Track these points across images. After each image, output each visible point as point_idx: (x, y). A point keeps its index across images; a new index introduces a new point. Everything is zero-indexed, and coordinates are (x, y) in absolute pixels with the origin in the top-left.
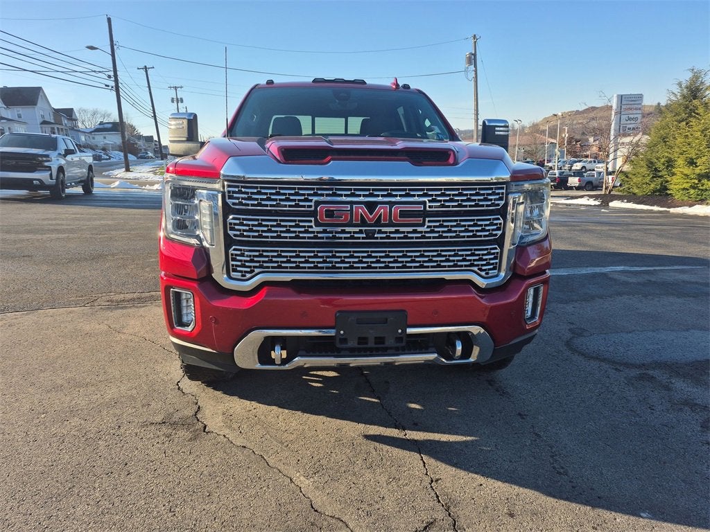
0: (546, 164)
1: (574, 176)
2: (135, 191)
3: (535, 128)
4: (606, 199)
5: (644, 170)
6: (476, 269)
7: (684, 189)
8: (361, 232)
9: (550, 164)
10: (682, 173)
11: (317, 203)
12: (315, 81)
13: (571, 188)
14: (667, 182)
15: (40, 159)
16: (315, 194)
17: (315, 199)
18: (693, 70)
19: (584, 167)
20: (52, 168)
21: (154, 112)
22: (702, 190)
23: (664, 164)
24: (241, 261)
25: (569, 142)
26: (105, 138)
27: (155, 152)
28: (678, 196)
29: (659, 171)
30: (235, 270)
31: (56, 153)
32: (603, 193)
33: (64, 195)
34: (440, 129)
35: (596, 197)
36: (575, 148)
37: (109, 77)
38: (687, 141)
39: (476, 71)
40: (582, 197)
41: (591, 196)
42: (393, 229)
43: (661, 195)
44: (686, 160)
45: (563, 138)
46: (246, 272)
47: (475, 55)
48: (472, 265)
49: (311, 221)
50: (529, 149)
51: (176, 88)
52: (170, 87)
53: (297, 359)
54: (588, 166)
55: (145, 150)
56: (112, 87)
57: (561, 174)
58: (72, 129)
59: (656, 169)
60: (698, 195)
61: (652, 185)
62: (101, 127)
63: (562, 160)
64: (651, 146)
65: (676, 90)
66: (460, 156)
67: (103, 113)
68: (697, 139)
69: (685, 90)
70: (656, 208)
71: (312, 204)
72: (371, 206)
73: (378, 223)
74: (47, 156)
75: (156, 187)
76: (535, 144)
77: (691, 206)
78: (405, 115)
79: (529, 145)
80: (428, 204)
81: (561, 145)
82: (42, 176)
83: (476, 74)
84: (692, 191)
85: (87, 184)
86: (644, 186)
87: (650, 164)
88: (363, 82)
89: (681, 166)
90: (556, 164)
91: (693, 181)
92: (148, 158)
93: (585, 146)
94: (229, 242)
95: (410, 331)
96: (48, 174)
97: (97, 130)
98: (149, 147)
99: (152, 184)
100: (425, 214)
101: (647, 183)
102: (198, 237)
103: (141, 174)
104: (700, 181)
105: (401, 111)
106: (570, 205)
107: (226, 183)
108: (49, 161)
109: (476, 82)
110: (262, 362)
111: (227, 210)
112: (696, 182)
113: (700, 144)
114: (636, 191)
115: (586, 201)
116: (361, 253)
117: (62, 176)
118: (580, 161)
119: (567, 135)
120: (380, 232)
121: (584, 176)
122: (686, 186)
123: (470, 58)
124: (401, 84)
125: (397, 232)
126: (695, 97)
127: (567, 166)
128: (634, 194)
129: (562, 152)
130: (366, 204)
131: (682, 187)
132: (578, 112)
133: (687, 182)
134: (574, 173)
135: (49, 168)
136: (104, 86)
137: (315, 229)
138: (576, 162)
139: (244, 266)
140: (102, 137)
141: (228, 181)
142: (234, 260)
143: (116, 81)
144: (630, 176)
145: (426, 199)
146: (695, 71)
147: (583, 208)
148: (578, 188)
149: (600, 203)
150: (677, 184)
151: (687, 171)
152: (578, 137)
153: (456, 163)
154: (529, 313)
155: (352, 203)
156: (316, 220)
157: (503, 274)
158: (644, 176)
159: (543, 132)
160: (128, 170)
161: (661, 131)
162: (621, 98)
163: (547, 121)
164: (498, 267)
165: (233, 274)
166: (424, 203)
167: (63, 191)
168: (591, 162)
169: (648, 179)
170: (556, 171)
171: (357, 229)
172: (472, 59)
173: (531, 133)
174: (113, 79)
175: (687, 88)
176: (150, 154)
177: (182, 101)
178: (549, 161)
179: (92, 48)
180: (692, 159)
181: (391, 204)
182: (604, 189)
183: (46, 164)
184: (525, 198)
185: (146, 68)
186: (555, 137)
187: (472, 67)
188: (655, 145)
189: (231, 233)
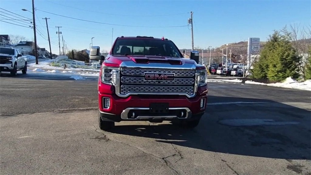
0: (223, 65)
1: (234, 70)
2: (44, 73)
3: (218, 50)
4: (244, 80)
5: (258, 69)
6: (187, 92)
7: (272, 76)
8: (157, 82)
9: (224, 65)
10: (271, 70)
11: (146, 74)
12: (137, 37)
13: (232, 76)
14: (267, 73)
15: (7, 58)
16: (145, 71)
17: (145, 73)
18: (275, 31)
19: (238, 67)
20: (13, 62)
21: (49, 38)
22: (279, 77)
23: (265, 66)
24: (124, 89)
25: (232, 56)
26: (22, 48)
27: (46, 56)
28: (271, 79)
29: (264, 69)
30: (122, 92)
31: (14, 56)
32: (243, 77)
33: (16, 74)
34: (177, 53)
35: (240, 79)
36: (235, 58)
37: (31, 22)
38: (273, 58)
39: (192, 26)
40: (235, 79)
41: (238, 79)
42: (165, 81)
43: (264, 79)
44: (273, 65)
45: (230, 54)
46: (125, 92)
47: (192, 19)
48: (186, 91)
49: (143, 78)
50: (215, 58)
51: (59, 27)
52: (56, 27)
53: (138, 117)
54: (240, 67)
55: (41, 54)
56: (32, 27)
57: (228, 69)
58: (7, 44)
59: (263, 69)
60: (278, 79)
61: (261, 75)
62: (21, 43)
63: (229, 64)
64: (261, 59)
65: (269, 38)
66: (183, 63)
67: (21, 37)
68: (276, 57)
69: (272, 38)
70: (262, 84)
71: (144, 74)
72: (160, 75)
73: (161, 79)
74: (11, 57)
75: (53, 71)
76: (218, 56)
77: (275, 83)
78: (166, 47)
79: (215, 57)
80: (175, 75)
81: (228, 57)
82: (9, 66)
83: (192, 27)
84: (275, 77)
85: (24, 69)
86: (259, 75)
87: (260, 66)
88: (153, 38)
89: (271, 68)
90: (226, 65)
91: (276, 73)
92: (43, 58)
93: (239, 58)
94: (121, 84)
95: (170, 109)
96: (10, 65)
97: (19, 45)
98: (43, 53)
99: (51, 70)
100: (174, 77)
101: (259, 74)
102: (111, 83)
103: (44, 66)
104: (278, 73)
105: (164, 46)
106: (230, 82)
107: (121, 68)
108: (11, 59)
109: (192, 30)
110: (128, 118)
111: (121, 75)
112: (277, 73)
113: (277, 59)
114: (255, 77)
115: (237, 81)
116: (157, 87)
117: (16, 66)
118: (236, 64)
119: (231, 53)
120: (162, 82)
121: (237, 71)
122: (273, 75)
123: (190, 21)
124: (165, 39)
125: (166, 82)
126: (276, 41)
127: (231, 66)
128: (255, 78)
129: (229, 61)
130: (158, 74)
131: (272, 75)
132: (236, 44)
133: (274, 74)
134: (234, 69)
135: (11, 62)
136: (29, 26)
137: (145, 80)
138: (234, 65)
139: (125, 90)
140: (21, 48)
141: (122, 68)
142: (122, 89)
143: (34, 24)
144: (253, 71)
145: (174, 73)
146: (276, 31)
147: (235, 83)
148: (235, 76)
149: (242, 82)
150: (270, 75)
151: (273, 69)
152: (236, 54)
153: (182, 64)
154: (202, 106)
155: (155, 74)
156: (145, 78)
157: (194, 94)
158: (258, 71)
159: (221, 52)
160: (37, 63)
161: (264, 54)
162: (251, 39)
163: (223, 47)
164: (193, 92)
165: (122, 93)
166: (173, 74)
167: (16, 72)
168: (241, 65)
169: (259, 72)
170: (226, 68)
171: (156, 81)
172: (191, 21)
173: (216, 52)
174: (33, 23)
175: (273, 37)
176: (44, 57)
177: (61, 33)
178: (224, 64)
179: (24, 10)
180: (275, 65)
181: (165, 74)
182: (244, 76)
183: (10, 60)
184: (200, 74)
185: (46, 19)
186: (225, 54)
187: (191, 24)
188: (262, 59)
189: (122, 81)
